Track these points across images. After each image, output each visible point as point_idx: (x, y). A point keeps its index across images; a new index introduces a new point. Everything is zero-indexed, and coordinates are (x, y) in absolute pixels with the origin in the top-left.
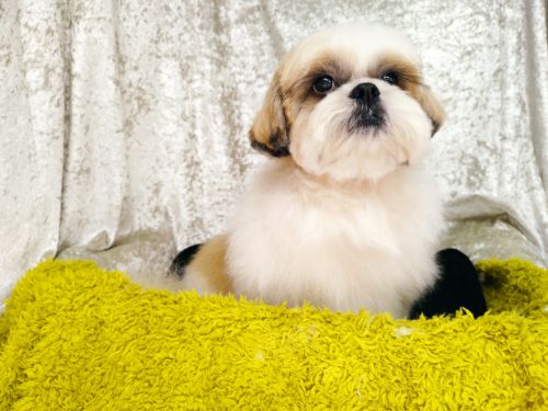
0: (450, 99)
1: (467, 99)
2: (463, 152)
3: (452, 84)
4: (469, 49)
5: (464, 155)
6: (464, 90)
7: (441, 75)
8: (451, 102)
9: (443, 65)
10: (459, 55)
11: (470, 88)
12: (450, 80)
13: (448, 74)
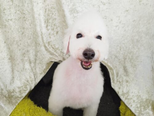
0: (118, 26)
1: (123, 27)
3: (120, 21)
4: (128, 9)
6: (123, 24)
8: (118, 27)
10: (124, 11)
11: (124, 24)
12: (119, 19)
13: (119, 17)
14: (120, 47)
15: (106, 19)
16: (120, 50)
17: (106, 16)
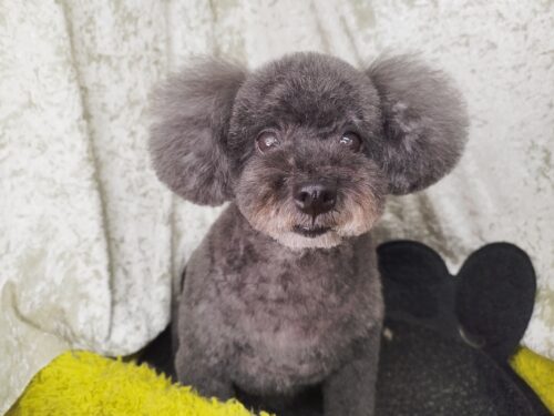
1: (548, 67)
2: (533, 142)
3: (529, 42)
5: (533, 146)
6: (545, 53)
7: (515, 30)
8: (523, 70)
9: (518, 14)
12: (526, 37)
13: (525, 28)
14: (545, 151)
15: (467, 44)
16: (547, 160)
17: (464, 36)
